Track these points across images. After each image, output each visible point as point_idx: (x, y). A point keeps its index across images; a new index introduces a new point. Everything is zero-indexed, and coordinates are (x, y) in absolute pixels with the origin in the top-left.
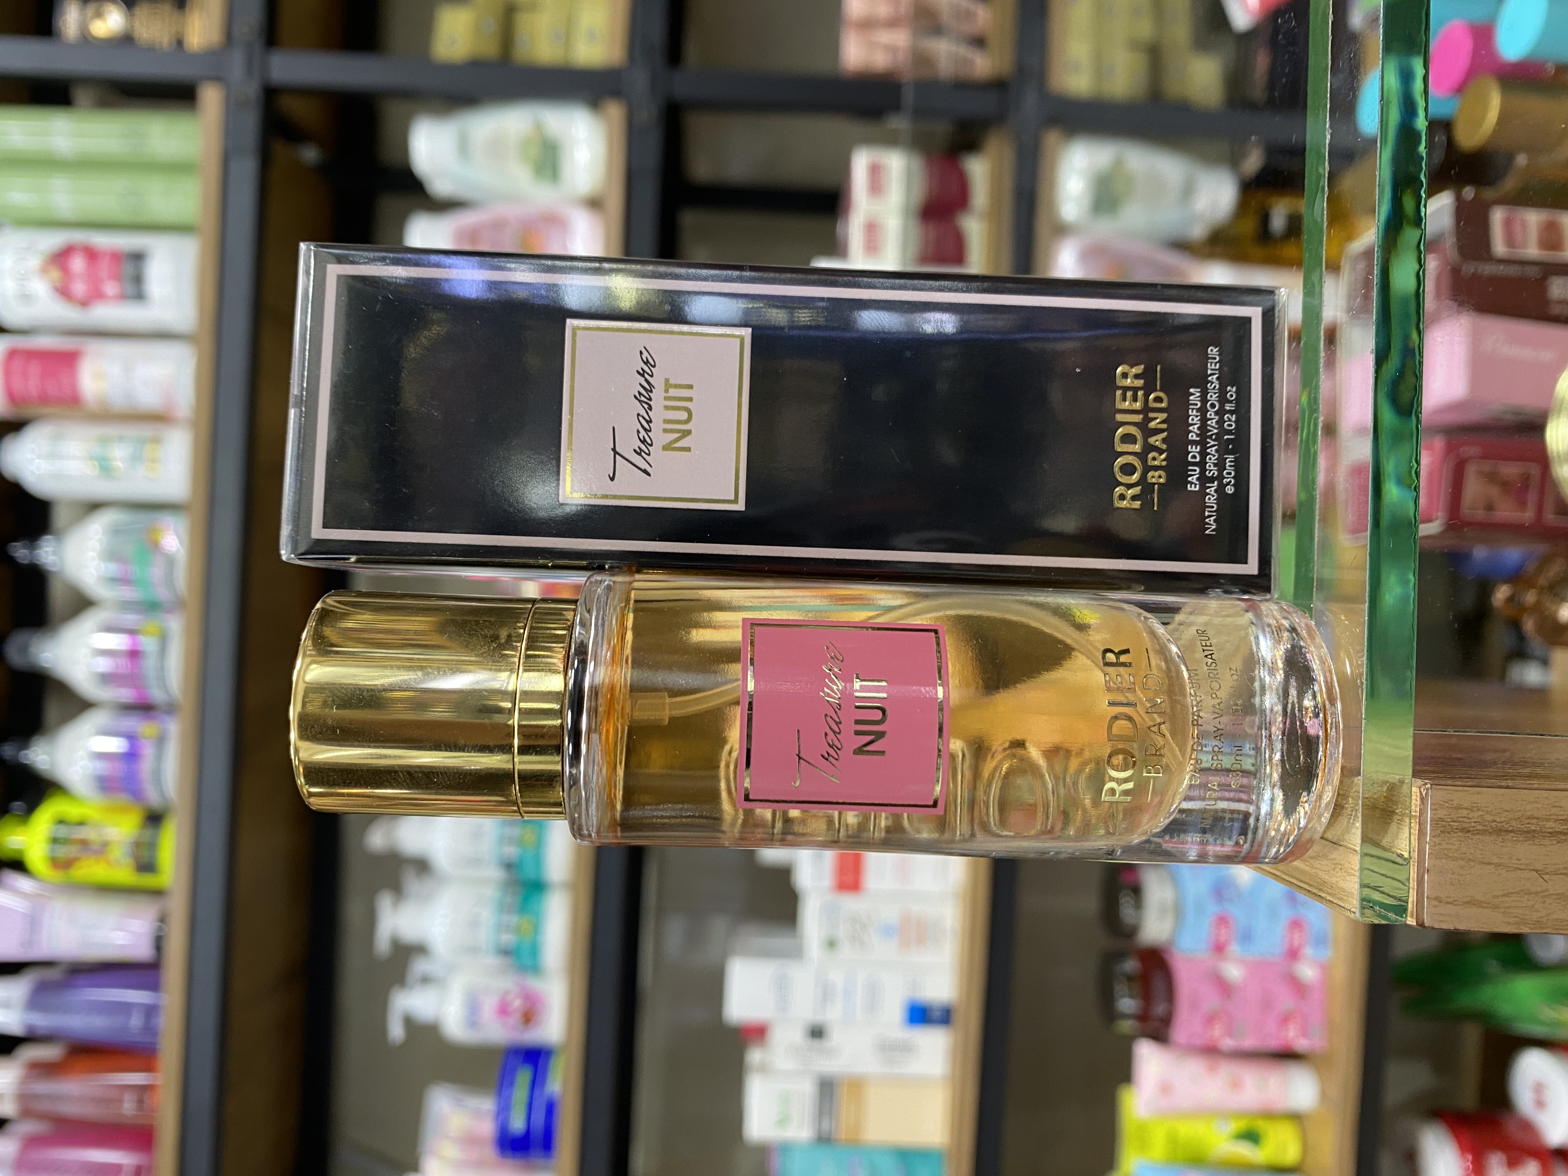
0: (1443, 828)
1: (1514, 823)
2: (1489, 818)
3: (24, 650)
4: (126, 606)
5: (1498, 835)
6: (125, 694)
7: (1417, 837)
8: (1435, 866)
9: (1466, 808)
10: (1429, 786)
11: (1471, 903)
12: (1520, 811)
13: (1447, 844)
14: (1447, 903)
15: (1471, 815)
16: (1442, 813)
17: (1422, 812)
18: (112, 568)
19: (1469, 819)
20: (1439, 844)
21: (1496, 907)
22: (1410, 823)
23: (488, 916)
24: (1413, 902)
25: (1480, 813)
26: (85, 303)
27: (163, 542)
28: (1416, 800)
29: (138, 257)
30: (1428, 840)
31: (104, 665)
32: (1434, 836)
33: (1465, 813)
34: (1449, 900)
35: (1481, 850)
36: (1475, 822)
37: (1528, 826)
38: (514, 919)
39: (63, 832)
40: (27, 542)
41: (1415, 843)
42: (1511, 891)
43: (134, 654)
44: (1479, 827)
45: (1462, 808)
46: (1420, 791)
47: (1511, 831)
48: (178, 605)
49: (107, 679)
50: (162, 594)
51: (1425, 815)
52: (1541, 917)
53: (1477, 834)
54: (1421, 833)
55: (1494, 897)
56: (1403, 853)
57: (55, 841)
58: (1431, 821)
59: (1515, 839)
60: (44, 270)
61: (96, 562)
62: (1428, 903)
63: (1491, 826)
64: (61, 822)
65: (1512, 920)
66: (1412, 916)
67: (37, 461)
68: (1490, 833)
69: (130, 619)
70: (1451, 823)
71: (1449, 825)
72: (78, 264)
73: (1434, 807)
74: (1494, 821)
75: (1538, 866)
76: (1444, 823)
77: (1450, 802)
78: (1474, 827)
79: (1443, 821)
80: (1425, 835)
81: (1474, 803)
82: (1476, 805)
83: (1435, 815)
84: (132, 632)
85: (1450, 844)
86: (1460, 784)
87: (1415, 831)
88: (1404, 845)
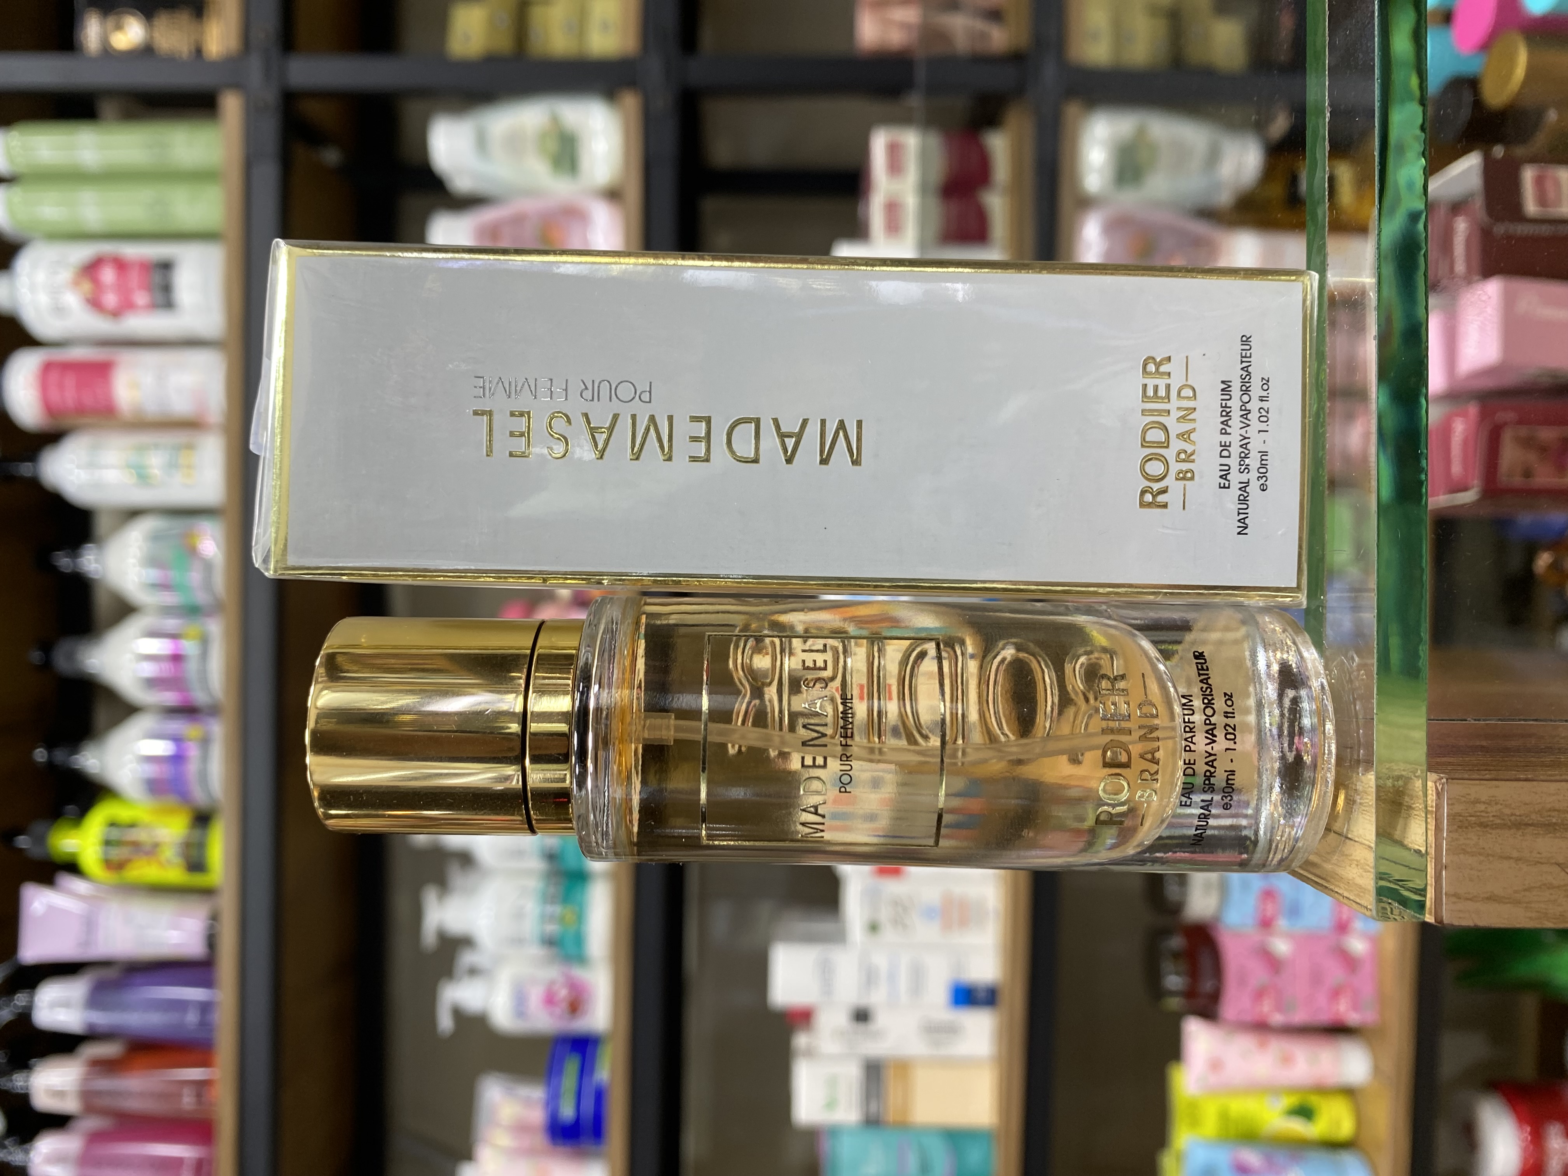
0: (1459, 823)
1: (1533, 816)
2: (1507, 811)
3: (71, 657)
4: (168, 611)
5: (1518, 829)
6: (169, 698)
7: (1433, 833)
8: (1453, 862)
9: (1484, 803)
10: (1444, 780)
11: (1491, 898)
12: (1540, 803)
13: (1465, 839)
14: (1466, 899)
15: (1489, 810)
16: (1458, 808)
17: (1438, 807)
18: (153, 575)
19: (1487, 813)
20: (1457, 839)
21: (1517, 902)
22: (1426, 818)
23: (531, 907)
24: (1432, 897)
25: (1499, 807)
26: (116, 314)
27: (200, 547)
28: (1432, 795)
29: (166, 267)
30: (1445, 835)
31: (149, 670)
32: (1451, 832)
33: (1482, 807)
34: (1468, 896)
35: (1499, 844)
36: (1493, 816)
37: (1548, 818)
38: (557, 910)
39: (115, 834)
40: (70, 551)
41: (1432, 839)
42: (1533, 885)
43: (177, 658)
44: (1499, 821)
45: (1480, 803)
47: (1531, 825)
48: (218, 608)
49: (153, 683)
50: (201, 598)
51: (1441, 810)
52: (1564, 912)
53: (1497, 828)
54: (1438, 829)
55: (1515, 892)
56: (1420, 849)
57: (108, 843)
58: (1447, 816)
59: (1535, 832)
60: (76, 283)
61: (138, 569)
62: (1447, 901)
63: (1510, 820)
64: (112, 824)
65: (1534, 915)
66: (1431, 913)
67: (76, 471)
68: (1510, 827)
69: (171, 624)
70: (1470, 818)
71: (1467, 820)
72: (108, 275)
73: (1450, 802)
74: (1512, 815)
75: (1561, 860)
76: (1461, 818)
77: (1467, 796)
78: (1492, 821)
79: (1460, 816)
80: (1442, 830)
81: (1493, 797)
82: (1493, 799)
83: (1452, 810)
84: (174, 636)
85: (1468, 839)
86: (1478, 777)
87: (1432, 826)
88: (1420, 841)
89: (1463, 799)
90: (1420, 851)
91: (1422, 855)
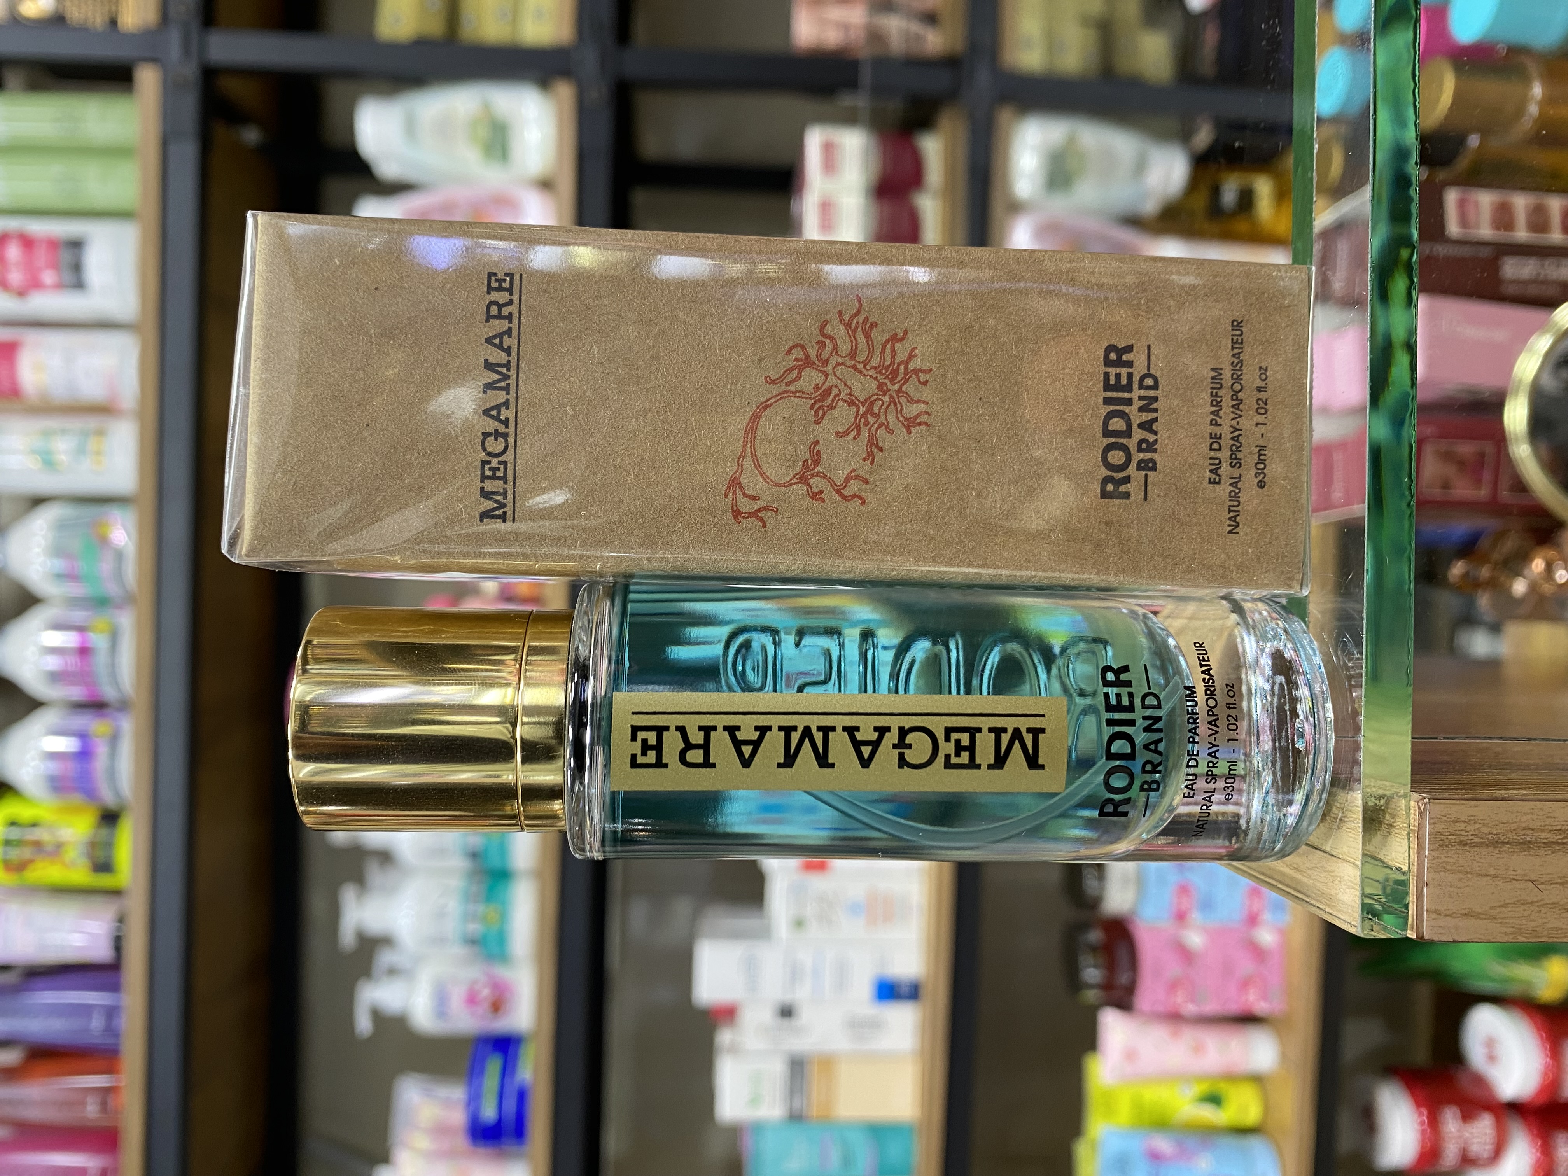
0: (1441, 841)
1: (1510, 835)
2: (1485, 830)
4: (75, 602)
5: (1495, 847)
6: (76, 693)
7: (1416, 851)
8: (1433, 879)
9: (1464, 822)
10: (1427, 800)
11: (1469, 914)
12: (1516, 822)
13: (1445, 857)
14: (1447, 915)
15: (1468, 829)
16: (1440, 827)
17: (1421, 826)
18: (59, 565)
19: (1466, 831)
20: (1438, 858)
21: (1493, 918)
22: (1409, 837)
23: (454, 906)
24: (1413, 915)
25: (1477, 826)
26: (22, 293)
27: (111, 536)
28: (1415, 814)
29: (76, 245)
30: (1427, 854)
31: (53, 663)
32: (1432, 851)
33: (1462, 826)
34: (1448, 913)
35: (1478, 862)
36: (1472, 835)
37: (1523, 837)
38: (480, 908)
39: (15, 833)
41: (1414, 857)
42: (1508, 901)
43: (84, 651)
44: (1476, 840)
45: (1459, 822)
46: (1419, 806)
47: (1507, 843)
48: (129, 599)
49: (55, 677)
50: (112, 589)
51: (1423, 829)
52: (1537, 927)
53: (1474, 846)
54: (1420, 847)
55: (1492, 908)
56: (1402, 866)
57: (8, 844)
58: (1429, 835)
59: (1511, 850)
61: (42, 558)
62: (1428, 917)
63: (1488, 839)
64: (13, 824)
65: (1509, 930)
66: (1412, 929)
68: (1487, 845)
69: (79, 616)
70: (1450, 837)
71: (1447, 839)
73: (1432, 821)
74: (1490, 833)
75: (1533, 878)
76: (1442, 837)
77: (1448, 816)
78: (1471, 840)
79: (1442, 835)
80: (1424, 849)
81: (1472, 816)
82: (1472, 818)
83: (1433, 828)
84: (81, 629)
85: (1448, 857)
86: (1456, 797)
87: (1414, 845)
88: (1402, 859)
89: (1445, 818)
90: (1402, 869)
91: (1404, 873)
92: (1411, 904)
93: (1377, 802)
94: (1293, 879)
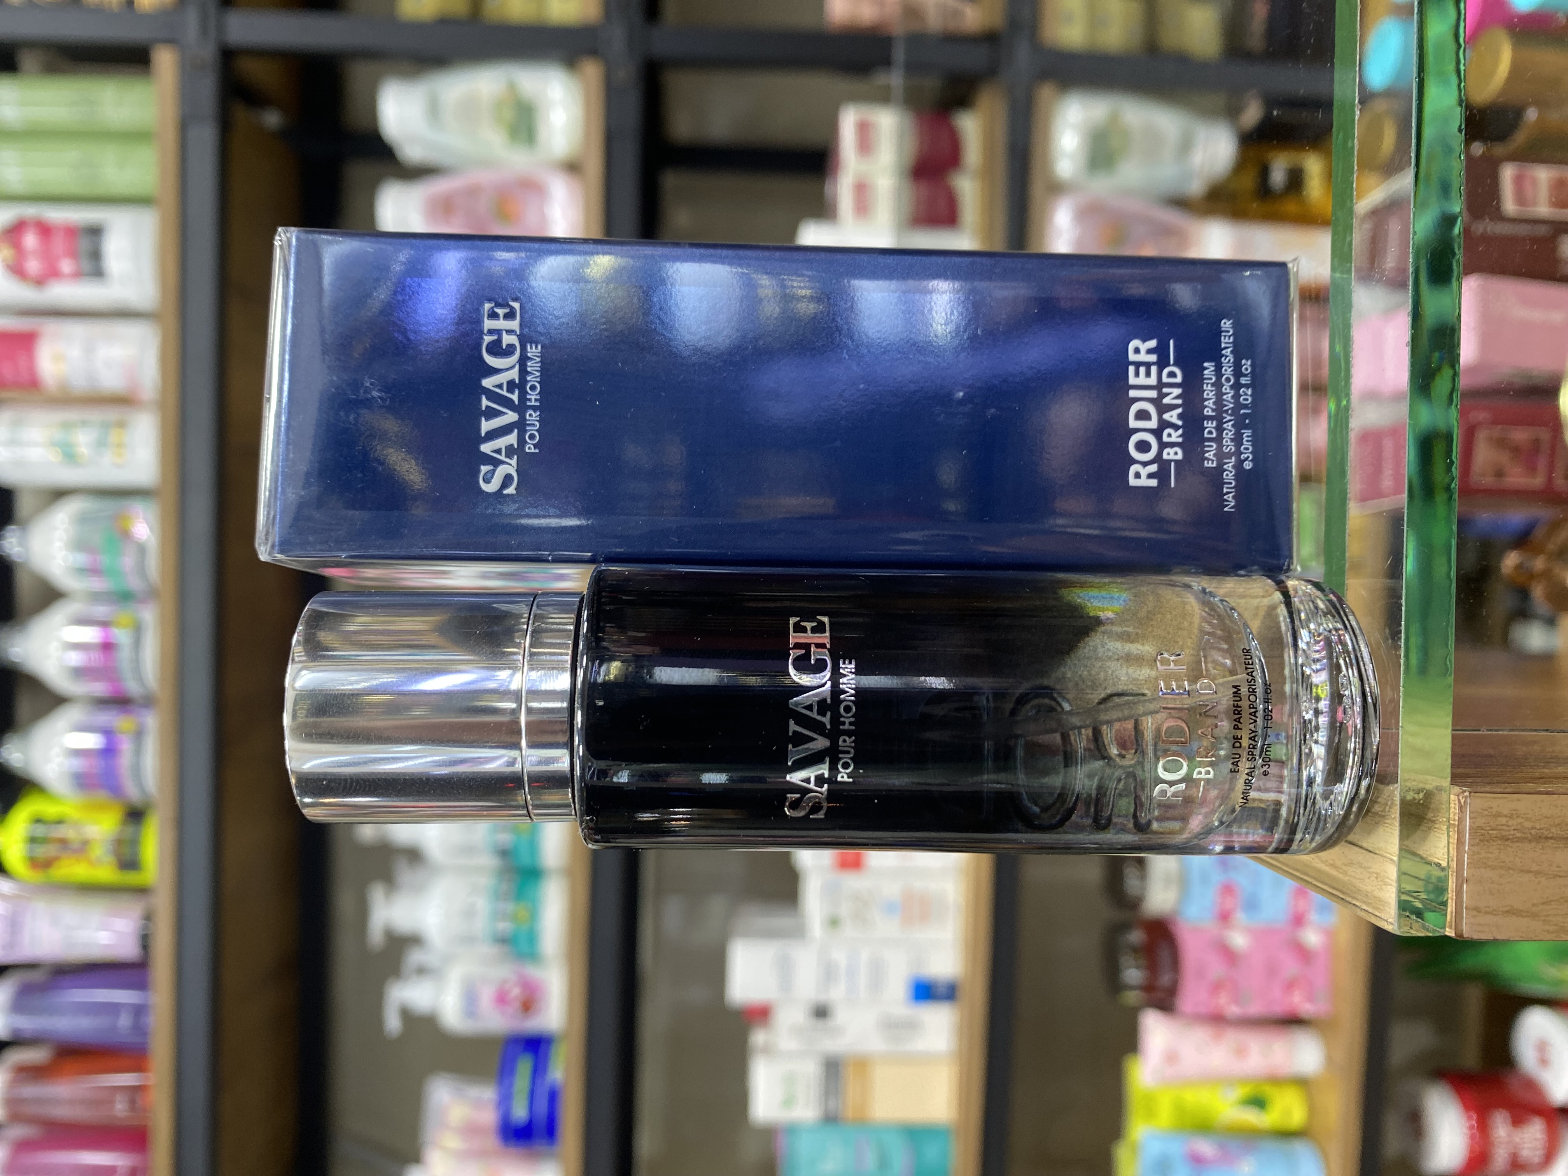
0: (1481, 836)
1: (1553, 830)
2: (1528, 824)
4: (96, 597)
5: (1538, 843)
6: (99, 688)
7: (1455, 846)
8: (1473, 875)
9: (1506, 816)
10: (1467, 794)
11: (1511, 912)
12: (1560, 816)
13: (1486, 853)
14: (1487, 913)
15: (1510, 823)
16: (1481, 822)
17: (1461, 820)
18: (81, 559)
19: (1508, 826)
20: (1478, 853)
21: (1534, 916)
22: (1448, 832)
23: (483, 905)
24: (1452, 913)
25: (1520, 820)
26: (40, 282)
27: (133, 530)
28: (1455, 808)
29: (95, 232)
30: (1467, 848)
31: (75, 659)
32: (1473, 846)
33: (1504, 820)
34: (1488, 910)
35: (1520, 858)
36: (1514, 830)
38: (510, 907)
39: (41, 831)
41: (1453, 852)
42: (1551, 898)
43: (107, 647)
44: (1519, 835)
45: (1501, 816)
46: (1459, 799)
47: (1551, 838)
48: (152, 594)
49: (80, 673)
50: (135, 584)
51: (1463, 823)
53: (1517, 841)
54: (1460, 842)
55: (1534, 905)
56: (1440, 862)
57: (33, 840)
58: (1469, 829)
59: (1555, 845)
61: (64, 553)
62: (1468, 914)
63: (1531, 834)
64: (38, 821)
65: (1552, 928)
66: (1451, 927)
68: (1530, 840)
69: (101, 611)
70: (1490, 832)
71: (1488, 833)
72: (30, 240)
73: (1472, 815)
74: (1533, 828)
76: (1483, 831)
77: (1489, 810)
78: (1513, 835)
79: (1483, 829)
80: (1464, 844)
81: (1514, 810)
82: (1514, 812)
83: (1474, 823)
84: (104, 624)
85: (1489, 852)
86: (1499, 790)
87: (1454, 840)
88: (1441, 854)
89: (1486, 812)
90: (1440, 864)
91: (1443, 869)
92: (1449, 901)
93: (1416, 796)
94: (1329, 876)
